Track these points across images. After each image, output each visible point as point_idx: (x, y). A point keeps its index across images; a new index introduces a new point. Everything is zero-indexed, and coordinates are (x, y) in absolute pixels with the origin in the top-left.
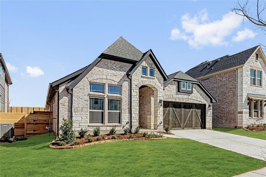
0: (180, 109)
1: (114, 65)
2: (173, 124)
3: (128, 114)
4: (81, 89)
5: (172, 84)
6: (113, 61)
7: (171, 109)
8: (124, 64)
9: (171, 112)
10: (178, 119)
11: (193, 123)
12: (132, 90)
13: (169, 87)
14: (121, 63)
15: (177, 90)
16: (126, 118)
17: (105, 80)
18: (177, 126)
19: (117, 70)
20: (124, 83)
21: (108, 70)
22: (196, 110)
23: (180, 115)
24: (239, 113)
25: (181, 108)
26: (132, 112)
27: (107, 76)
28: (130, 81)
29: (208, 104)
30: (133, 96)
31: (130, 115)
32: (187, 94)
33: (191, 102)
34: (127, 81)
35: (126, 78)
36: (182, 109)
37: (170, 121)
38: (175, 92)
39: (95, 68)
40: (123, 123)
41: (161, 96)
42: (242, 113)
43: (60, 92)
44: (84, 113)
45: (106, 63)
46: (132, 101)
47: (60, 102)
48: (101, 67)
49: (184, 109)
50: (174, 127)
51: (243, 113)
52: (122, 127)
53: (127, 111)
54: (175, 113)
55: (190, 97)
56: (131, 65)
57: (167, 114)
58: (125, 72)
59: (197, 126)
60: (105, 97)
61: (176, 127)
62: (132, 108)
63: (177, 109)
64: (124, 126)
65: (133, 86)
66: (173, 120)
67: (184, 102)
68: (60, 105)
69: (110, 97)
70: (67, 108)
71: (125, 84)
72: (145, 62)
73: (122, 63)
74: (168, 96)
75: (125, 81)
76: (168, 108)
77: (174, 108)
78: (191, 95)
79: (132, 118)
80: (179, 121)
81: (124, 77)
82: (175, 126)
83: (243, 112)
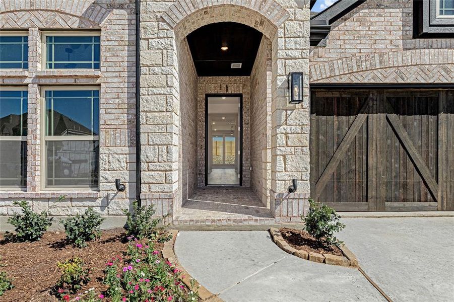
0: (432, 118)
2: (388, 184)
3: (126, 150)
7: (377, 120)
10: (420, 163)
12: (143, 44)
15: (410, 28)
16: (115, 165)
17: (27, 15)
20: (110, 16)
23: (432, 144)
25: (436, 113)
26: (143, 139)
28: (133, 5)
30: (143, 70)
31: (134, 150)
34: (121, 7)
36: (442, 116)
37: (372, 173)
38: (397, 37)
40: (102, 185)
46: (143, 91)
49: (452, 115)
50: (397, 199)
52: (99, 202)
53: (124, 135)
54: (403, 134)
57: (354, 142)
60: (26, 81)
61: (405, 200)
62: (143, 120)
64: (107, 197)
66: (388, 169)
69: (48, 81)
71: (111, 22)
74: (359, 62)
75: (112, 7)
76: (362, 117)
77: (393, 117)
79: (144, 166)
80: (426, 174)
82: (400, 193)
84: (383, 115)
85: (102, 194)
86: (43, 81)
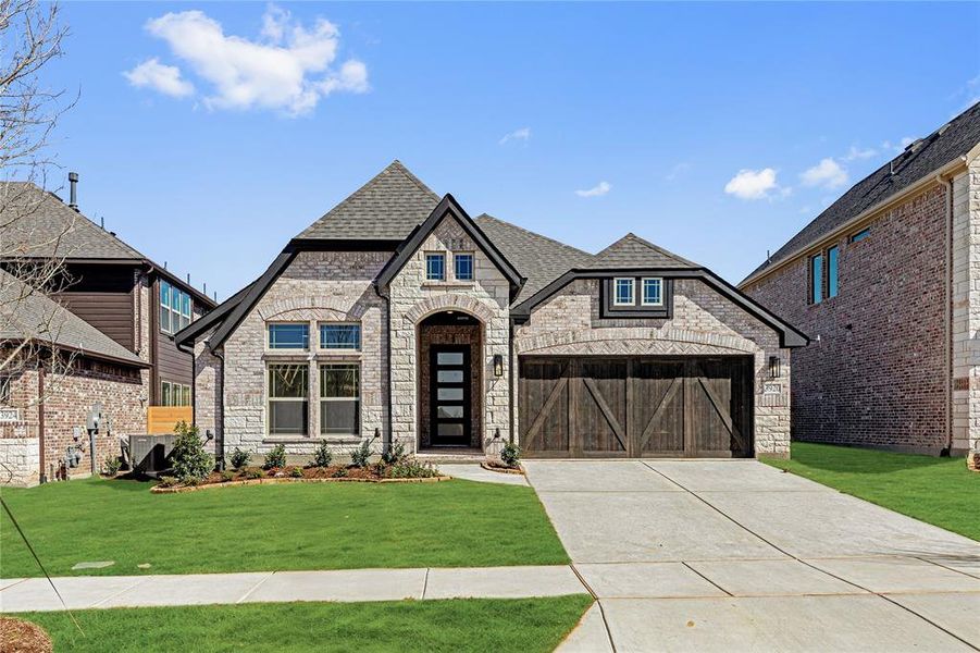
0: (621, 382)
1: (337, 263)
2: (585, 436)
3: (380, 407)
4: (244, 343)
5: (572, 293)
6: (332, 254)
7: (576, 382)
8: (367, 255)
9: (574, 394)
10: (612, 418)
11: (688, 431)
12: (393, 333)
13: (559, 305)
14: (355, 253)
15: (597, 311)
16: (373, 418)
17: (309, 312)
18: (605, 444)
19: (343, 278)
20: (368, 312)
21: (319, 282)
22: (704, 380)
23: (621, 403)
24: (957, 388)
25: (624, 377)
26: (393, 400)
27: (313, 299)
28: (384, 305)
29: (763, 352)
30: (393, 352)
31: (387, 408)
32: (645, 321)
33: (668, 353)
34: (376, 306)
35: (373, 298)
36: (629, 380)
37: (572, 427)
38: (587, 318)
39: (280, 280)
40: (364, 433)
41: (499, 341)
42: (967, 388)
43: (197, 355)
44: (251, 407)
45: (311, 263)
46: (393, 367)
47: (197, 381)
48: (296, 278)
49: (637, 380)
50: (593, 448)
51: (972, 384)
52: (361, 444)
53: (378, 397)
54: (598, 395)
55: (660, 334)
56: (388, 255)
57: (557, 402)
58: (370, 278)
59: (712, 445)
60: (308, 358)
61: (600, 449)
62: (393, 387)
63: (607, 383)
64: (367, 441)
65: (396, 319)
66: (585, 423)
67: (633, 353)
68: (197, 388)
69: (324, 359)
70: (214, 396)
71: (369, 317)
72: (435, 239)
73: (359, 254)
74: (556, 338)
75: (369, 306)
76: (563, 380)
77: (589, 380)
78: (668, 323)
79: (394, 419)
80: (617, 427)
81: (366, 295)
82: (596, 444)
83: (972, 380)
84: (580, 379)
85: (364, 439)
86: (320, 359)
